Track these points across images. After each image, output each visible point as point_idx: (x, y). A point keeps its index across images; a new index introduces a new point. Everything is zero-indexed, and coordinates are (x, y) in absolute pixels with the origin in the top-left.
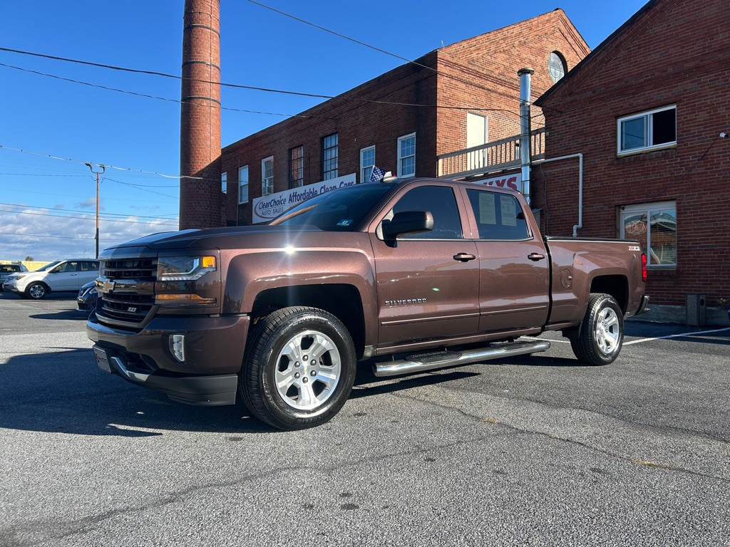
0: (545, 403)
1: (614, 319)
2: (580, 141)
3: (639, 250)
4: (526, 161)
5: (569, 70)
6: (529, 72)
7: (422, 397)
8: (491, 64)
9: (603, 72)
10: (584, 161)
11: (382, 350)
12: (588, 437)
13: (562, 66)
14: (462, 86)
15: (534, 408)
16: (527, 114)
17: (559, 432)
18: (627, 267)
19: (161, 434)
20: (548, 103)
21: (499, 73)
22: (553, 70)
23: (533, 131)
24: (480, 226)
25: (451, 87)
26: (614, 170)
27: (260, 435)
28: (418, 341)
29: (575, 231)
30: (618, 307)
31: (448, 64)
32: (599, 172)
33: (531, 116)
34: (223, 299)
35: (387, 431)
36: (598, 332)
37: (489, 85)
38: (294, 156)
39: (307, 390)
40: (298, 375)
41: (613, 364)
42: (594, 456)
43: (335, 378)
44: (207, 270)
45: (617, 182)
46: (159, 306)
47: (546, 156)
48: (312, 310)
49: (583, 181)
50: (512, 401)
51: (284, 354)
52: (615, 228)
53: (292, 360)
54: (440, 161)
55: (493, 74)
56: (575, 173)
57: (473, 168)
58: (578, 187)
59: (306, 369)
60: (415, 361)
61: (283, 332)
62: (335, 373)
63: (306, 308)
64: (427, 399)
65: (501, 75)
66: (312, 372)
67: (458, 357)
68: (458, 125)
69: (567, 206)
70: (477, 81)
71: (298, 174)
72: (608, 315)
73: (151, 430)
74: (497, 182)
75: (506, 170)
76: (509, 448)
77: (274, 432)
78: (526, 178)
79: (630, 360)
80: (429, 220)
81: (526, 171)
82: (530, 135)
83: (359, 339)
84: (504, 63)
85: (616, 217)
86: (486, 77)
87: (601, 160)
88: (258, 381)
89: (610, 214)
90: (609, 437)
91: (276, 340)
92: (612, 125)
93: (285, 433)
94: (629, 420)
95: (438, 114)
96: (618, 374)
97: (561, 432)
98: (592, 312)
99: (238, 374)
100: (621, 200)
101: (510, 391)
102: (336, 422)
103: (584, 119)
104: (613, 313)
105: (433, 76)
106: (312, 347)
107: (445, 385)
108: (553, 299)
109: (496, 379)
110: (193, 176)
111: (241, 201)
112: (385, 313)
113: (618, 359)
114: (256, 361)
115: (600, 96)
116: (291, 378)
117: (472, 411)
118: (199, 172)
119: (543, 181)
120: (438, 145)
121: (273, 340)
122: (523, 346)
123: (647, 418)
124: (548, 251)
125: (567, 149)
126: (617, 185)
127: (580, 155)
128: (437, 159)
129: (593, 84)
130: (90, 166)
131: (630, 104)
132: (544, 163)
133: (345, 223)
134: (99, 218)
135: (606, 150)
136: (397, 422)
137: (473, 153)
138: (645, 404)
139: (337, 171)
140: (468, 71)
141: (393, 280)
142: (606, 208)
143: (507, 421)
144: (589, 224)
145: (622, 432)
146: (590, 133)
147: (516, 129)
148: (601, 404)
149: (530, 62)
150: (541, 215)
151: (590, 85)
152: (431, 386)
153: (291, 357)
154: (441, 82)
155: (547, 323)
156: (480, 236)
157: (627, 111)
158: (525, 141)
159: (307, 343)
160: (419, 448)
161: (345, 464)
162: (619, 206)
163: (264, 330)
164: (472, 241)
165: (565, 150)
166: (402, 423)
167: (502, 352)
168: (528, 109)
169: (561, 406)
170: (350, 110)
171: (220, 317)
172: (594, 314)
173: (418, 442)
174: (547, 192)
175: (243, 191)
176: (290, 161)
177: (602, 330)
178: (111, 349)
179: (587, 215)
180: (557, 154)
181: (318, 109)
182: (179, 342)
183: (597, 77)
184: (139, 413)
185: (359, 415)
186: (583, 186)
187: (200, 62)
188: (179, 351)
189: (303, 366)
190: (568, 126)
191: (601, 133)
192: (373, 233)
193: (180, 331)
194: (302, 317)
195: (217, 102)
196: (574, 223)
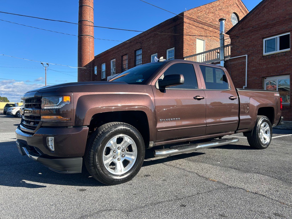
0: (239, 170)
1: (268, 128)
2: (246, 49)
3: (279, 95)
4: (222, 58)
5: (240, 20)
6: (224, 20)
7: (178, 166)
8: (207, 18)
9: (257, 19)
10: (248, 58)
11: (158, 144)
13: (237, 19)
14: (195, 27)
15: (234, 173)
16: (223, 38)
17: (250, 188)
19: (46, 187)
20: (232, 33)
22: (233, 21)
23: (226, 45)
24: (206, 83)
25: (189, 28)
26: (262, 62)
27: (95, 187)
28: (176, 139)
30: (270, 122)
31: (188, 18)
32: (255, 63)
33: (225, 39)
34: (74, 118)
35: (160, 186)
36: (260, 134)
37: (206, 27)
38: (124, 59)
39: (119, 164)
40: (115, 157)
41: (267, 148)
42: (273, 204)
43: (134, 159)
44: (67, 103)
46: (43, 122)
47: (231, 56)
48: (122, 124)
49: (248, 67)
50: (222, 168)
51: (107, 146)
52: (262, 87)
53: (112, 150)
55: (207, 22)
57: (199, 62)
59: (119, 154)
60: (174, 149)
61: (107, 135)
62: (134, 156)
63: (119, 123)
64: (180, 167)
65: (211, 23)
66: (122, 155)
67: (196, 147)
68: (192, 44)
69: (241, 78)
70: (201, 25)
71: (126, 66)
72: (265, 126)
73: (41, 184)
75: (213, 63)
76: (225, 198)
77: (103, 186)
80: (182, 79)
81: (222, 63)
82: (224, 47)
83: (146, 138)
84: (212, 18)
85: (262, 82)
86: (204, 24)
87: (256, 57)
88: (93, 161)
89: (259, 81)
90: (277, 191)
91: (103, 139)
92: (261, 42)
93: (108, 186)
95: (184, 39)
98: (258, 124)
99: (83, 157)
100: (264, 75)
101: (221, 163)
102: (135, 180)
103: (248, 40)
104: (267, 125)
105: (182, 23)
106: (122, 143)
107: (189, 159)
108: (240, 119)
109: (213, 156)
110: (83, 67)
111: (103, 78)
112: (159, 125)
113: (270, 146)
114: (92, 150)
115: (256, 29)
116: (111, 158)
117: (203, 174)
118: (85, 65)
119: (229, 67)
120: (184, 52)
121: (101, 140)
122: (227, 141)
124: (238, 96)
125: (241, 53)
126: (263, 68)
127: (246, 55)
128: (184, 58)
130: (42, 64)
131: (269, 33)
132: (230, 59)
133: (140, 81)
135: (258, 53)
136: (165, 180)
137: (199, 55)
140: (197, 21)
141: (164, 109)
142: (258, 78)
143: (221, 180)
144: (250, 86)
146: (251, 45)
147: (218, 45)
148: (267, 170)
149: (224, 17)
151: (251, 25)
152: (182, 160)
153: (111, 148)
154: (185, 26)
155: (237, 130)
156: (206, 87)
157: (268, 36)
158: (222, 50)
159: (120, 140)
160: (177, 197)
162: (264, 77)
163: (97, 134)
164: (203, 90)
165: (240, 53)
166: (168, 181)
167: (217, 144)
168: (223, 36)
169: (247, 171)
170: (147, 39)
171: (73, 127)
172: (259, 125)
173: (177, 193)
174: (231, 72)
175: (103, 73)
176: (122, 61)
177: (262, 133)
178: (22, 143)
179: (249, 82)
180: (236, 55)
181: (134, 39)
182: (51, 141)
183: (254, 21)
184: (40, 173)
185: (147, 176)
186: (248, 69)
187: (85, 20)
188: (52, 145)
189: (118, 152)
190: (241, 43)
191: (256, 46)
192: (154, 86)
193: (51, 135)
194: (117, 127)
195: (92, 37)
196: (244, 85)
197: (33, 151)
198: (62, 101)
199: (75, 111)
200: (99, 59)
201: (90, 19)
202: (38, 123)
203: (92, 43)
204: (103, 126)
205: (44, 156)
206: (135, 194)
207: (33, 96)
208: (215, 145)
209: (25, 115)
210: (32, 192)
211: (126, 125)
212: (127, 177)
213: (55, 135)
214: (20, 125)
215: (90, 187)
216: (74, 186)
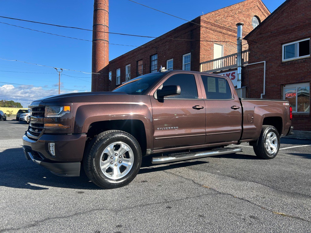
0: (236, 178)
1: (275, 138)
2: (265, 55)
3: (288, 105)
4: (240, 65)
6: (241, 24)
7: (177, 173)
8: (225, 22)
9: (276, 23)
10: (266, 64)
11: (155, 151)
12: (253, 197)
14: (212, 32)
15: (230, 181)
16: (240, 43)
17: (238, 194)
18: (282, 113)
19: (48, 189)
20: (250, 39)
21: (229, 26)
22: (254, 24)
23: (243, 51)
24: (207, 93)
25: (206, 32)
26: (280, 68)
27: (93, 190)
28: (174, 147)
29: (261, 96)
30: (277, 132)
31: (205, 22)
32: (273, 70)
33: (242, 44)
35: (154, 191)
36: (267, 143)
37: (224, 31)
38: (139, 64)
39: (116, 170)
40: (112, 163)
41: (274, 159)
42: (254, 208)
43: (131, 165)
44: (66, 112)
45: (282, 74)
46: (46, 129)
47: (249, 62)
48: (119, 132)
49: (266, 73)
50: (220, 176)
51: (105, 153)
52: (281, 95)
53: (109, 156)
54: (201, 65)
55: (226, 26)
56: (262, 70)
57: (216, 68)
58: (263, 76)
59: (116, 160)
61: (104, 142)
62: (130, 162)
63: (117, 131)
64: (179, 174)
66: (119, 161)
67: (194, 155)
68: (209, 49)
69: (258, 85)
70: (219, 30)
71: (141, 72)
72: (272, 136)
73: (44, 187)
74: (227, 74)
75: (230, 69)
76: (211, 202)
77: (100, 189)
78: (239, 72)
79: (283, 157)
80: (179, 89)
81: (240, 68)
82: (242, 53)
84: (231, 21)
85: (281, 90)
86: (223, 28)
87: (274, 64)
88: (91, 165)
89: (278, 88)
90: (264, 198)
91: (100, 146)
92: (280, 48)
93: (105, 190)
94: (275, 188)
95: (201, 44)
96: (276, 164)
97: (240, 194)
99: (81, 162)
100: (283, 82)
101: (221, 171)
102: (131, 185)
103: (267, 45)
104: (274, 135)
105: (199, 28)
106: (120, 150)
108: (244, 128)
109: (216, 165)
110: (97, 73)
111: (117, 83)
112: (156, 133)
113: (277, 156)
114: (90, 156)
115: (275, 35)
116: (108, 164)
117: (199, 181)
118: (99, 71)
119: (247, 74)
120: (200, 58)
122: (228, 150)
123: (286, 188)
124: (242, 105)
126: (282, 75)
127: (265, 62)
128: (200, 64)
129: (271, 29)
130: (57, 69)
131: (288, 38)
132: (247, 66)
133: (140, 91)
134: (60, 91)
135: (277, 59)
136: (160, 186)
137: (216, 61)
138: (286, 180)
139: (157, 70)
140: (215, 25)
142: (276, 86)
143: (214, 187)
144: (269, 93)
145: (272, 195)
146: (269, 51)
147: (235, 50)
148: (264, 179)
149: (244, 21)
150: (246, 89)
151: (270, 30)
152: (183, 168)
153: (109, 154)
154: (202, 30)
155: (241, 139)
156: (207, 97)
157: (287, 41)
158: (239, 56)
159: (117, 147)
160: (166, 200)
161: (127, 208)
162: (283, 85)
163: (95, 141)
164: (203, 100)
165: (258, 59)
166: (163, 187)
167: (217, 153)
168: (240, 41)
169: (243, 180)
170: (163, 44)
171: (72, 134)
172: (264, 135)
173: (167, 197)
174: (249, 79)
175: (118, 79)
176: (137, 66)
177: (269, 143)
178: (28, 149)
179: (268, 89)
180: (254, 61)
181: (149, 43)
182: (52, 146)
183: (273, 26)
184: (44, 177)
185: (144, 182)
186: (266, 76)
187: (100, 25)
188: (53, 150)
189: (115, 159)
190: (259, 49)
191: (275, 52)
192: (152, 96)
193: (53, 141)
194: (114, 135)
195: (107, 41)
196: (261, 93)
197: (37, 155)
198: (63, 110)
199: (74, 119)
200: (115, 64)
201: (105, 23)
202: (41, 130)
203: (106, 48)
204: (102, 133)
205: (47, 160)
206: (128, 197)
207: (38, 106)
208: (215, 154)
209: (31, 122)
210: (35, 193)
211: (123, 133)
212: (123, 182)
213: (56, 142)
214: (28, 132)
215: (88, 190)
216: (74, 189)
